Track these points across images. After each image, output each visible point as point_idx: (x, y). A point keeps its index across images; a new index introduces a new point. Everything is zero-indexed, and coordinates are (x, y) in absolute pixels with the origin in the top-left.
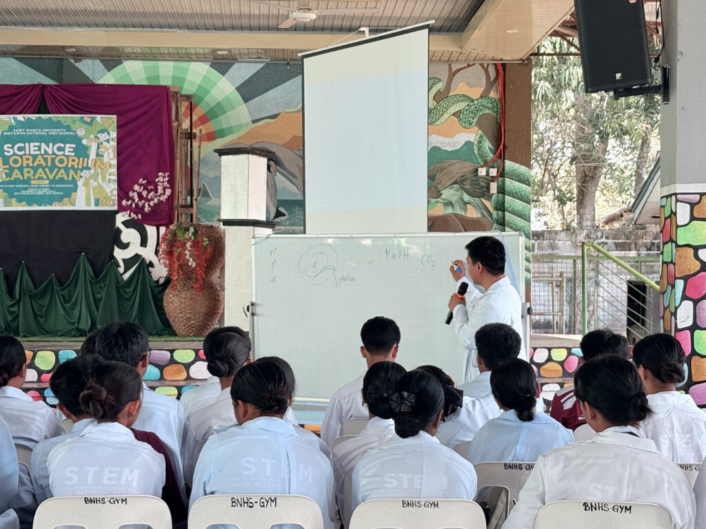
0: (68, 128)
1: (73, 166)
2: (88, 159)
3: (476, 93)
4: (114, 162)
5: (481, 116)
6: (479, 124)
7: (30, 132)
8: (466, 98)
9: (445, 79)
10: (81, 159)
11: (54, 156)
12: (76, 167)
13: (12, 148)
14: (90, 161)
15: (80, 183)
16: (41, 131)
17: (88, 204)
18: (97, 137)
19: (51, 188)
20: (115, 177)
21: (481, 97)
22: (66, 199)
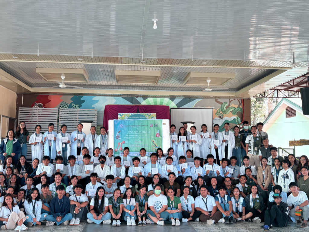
0: (144, 116)
3: (236, 106)
5: (237, 112)
6: (237, 114)
7: (135, 117)
8: (234, 107)
9: (228, 103)
16: (138, 117)
21: (238, 107)
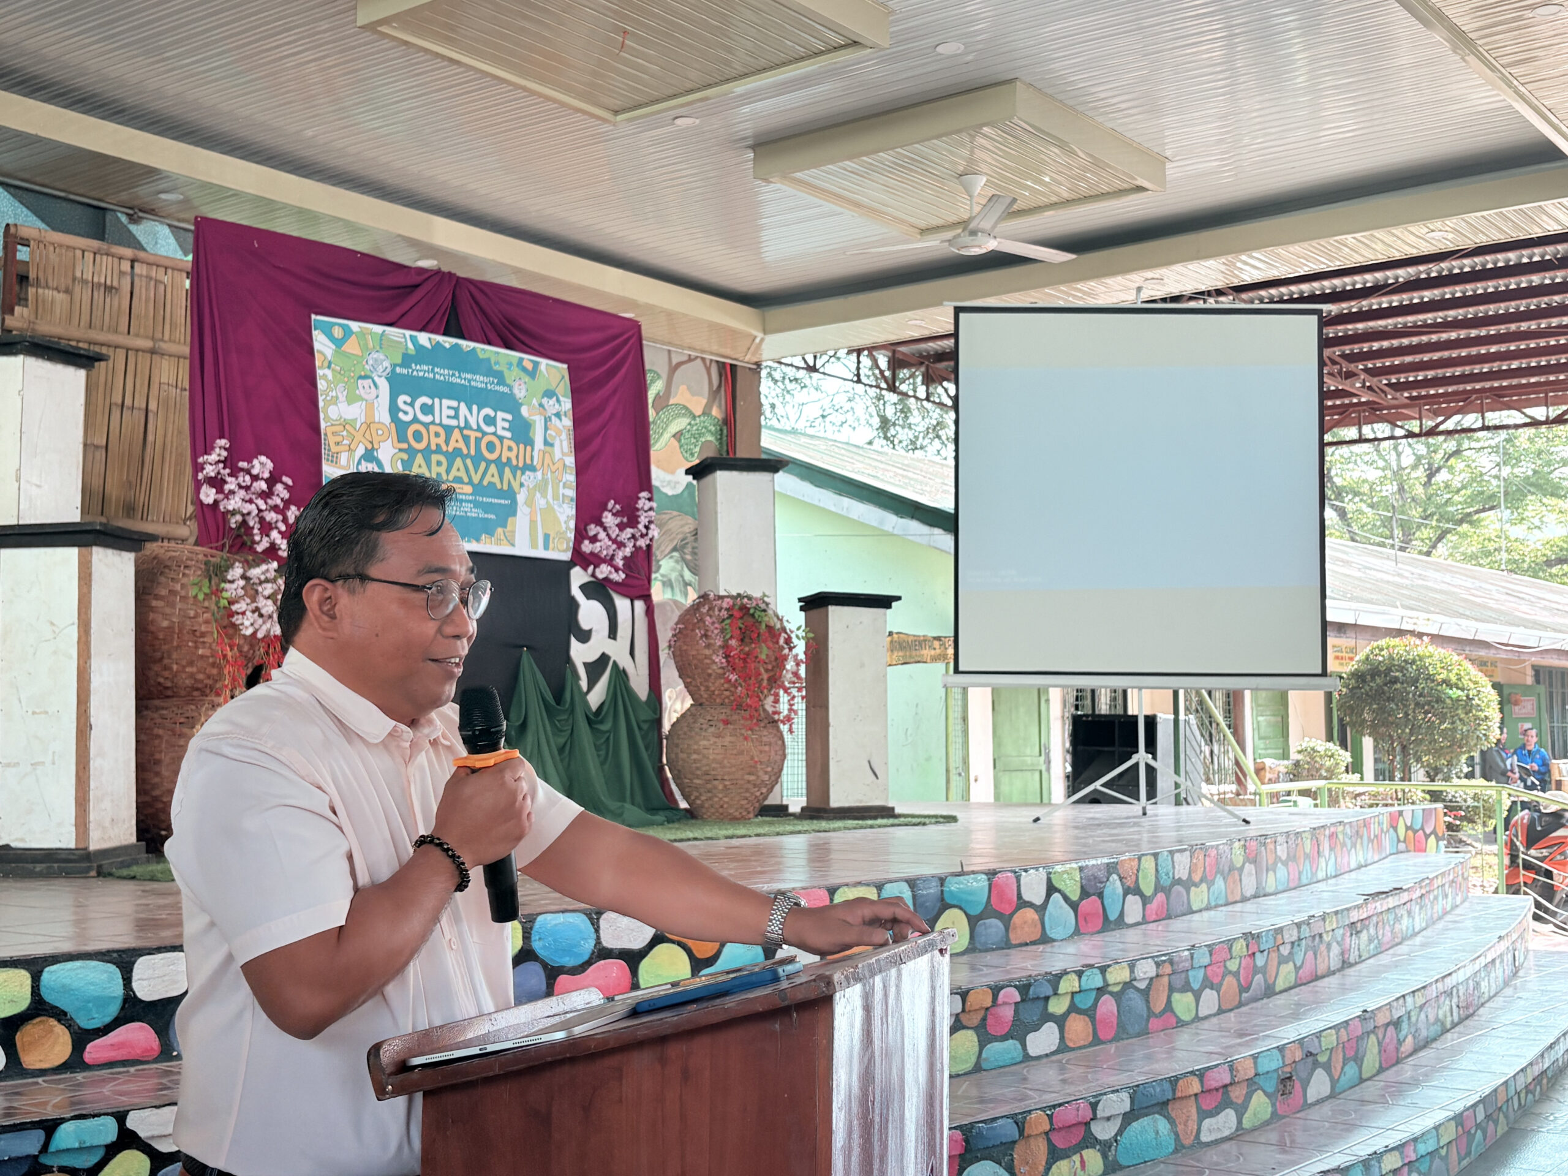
0: (501, 379)
1: (509, 459)
2: (532, 450)
3: (698, 405)
4: (570, 461)
5: (703, 443)
7: (442, 374)
8: (687, 411)
9: (665, 376)
10: (522, 446)
11: (479, 435)
12: (514, 462)
13: (412, 404)
14: (535, 454)
15: (521, 498)
16: (459, 377)
17: (534, 545)
18: (541, 405)
19: (477, 504)
20: (572, 493)
21: (704, 414)
22: (500, 530)
